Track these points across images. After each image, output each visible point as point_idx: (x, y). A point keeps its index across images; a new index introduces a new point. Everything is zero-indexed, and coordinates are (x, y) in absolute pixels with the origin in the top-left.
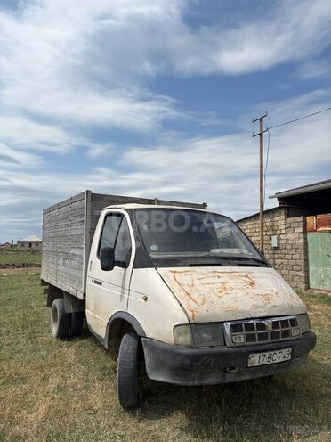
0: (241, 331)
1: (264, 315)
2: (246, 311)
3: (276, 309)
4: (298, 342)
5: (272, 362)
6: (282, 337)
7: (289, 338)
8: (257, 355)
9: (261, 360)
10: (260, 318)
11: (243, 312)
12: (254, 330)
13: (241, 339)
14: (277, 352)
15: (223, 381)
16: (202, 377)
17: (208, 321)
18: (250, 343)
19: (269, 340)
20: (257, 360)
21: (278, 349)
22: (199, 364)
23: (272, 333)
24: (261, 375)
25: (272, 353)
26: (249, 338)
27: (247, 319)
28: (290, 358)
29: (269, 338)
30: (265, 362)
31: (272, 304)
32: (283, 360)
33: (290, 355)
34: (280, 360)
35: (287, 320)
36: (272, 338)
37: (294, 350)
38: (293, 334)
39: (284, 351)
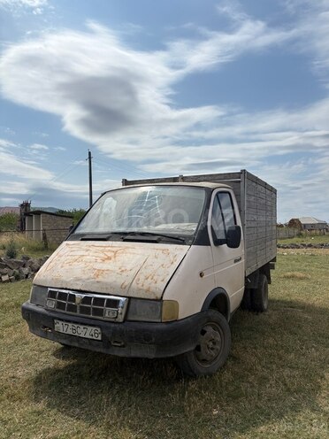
0: (55, 297)
3: (97, 285)
4: (113, 325)
5: (77, 334)
6: (93, 314)
7: (101, 318)
8: (60, 323)
9: (65, 329)
10: (73, 290)
12: (66, 300)
13: (52, 304)
14: (82, 327)
18: (59, 310)
19: (78, 313)
20: (60, 327)
21: (82, 324)
23: (81, 307)
25: (76, 326)
26: (60, 306)
28: (99, 338)
29: (78, 311)
30: (70, 332)
31: (97, 280)
32: (91, 337)
33: (100, 336)
34: (86, 336)
35: (104, 299)
36: (81, 312)
37: (105, 332)
38: (107, 315)
39: (90, 328)
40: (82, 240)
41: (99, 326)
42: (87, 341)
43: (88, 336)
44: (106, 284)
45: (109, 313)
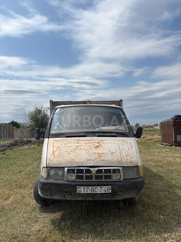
0: (74, 173)
1: (92, 165)
2: (80, 162)
3: (103, 162)
4: (118, 183)
5: (94, 192)
6: (105, 179)
7: (110, 180)
8: (82, 187)
9: (86, 191)
10: (88, 166)
11: (77, 162)
12: (83, 173)
13: (73, 177)
14: (99, 187)
15: (64, 199)
16: (51, 195)
17: (56, 166)
18: (79, 180)
19: (94, 180)
20: (82, 190)
21: (99, 185)
22: (47, 188)
23: (96, 176)
24: (90, 199)
25: (94, 187)
26: (78, 177)
27: (79, 167)
28: (110, 192)
29: (94, 179)
30: (89, 192)
31: (102, 159)
32: (104, 192)
33: (110, 190)
34: (101, 192)
35: (110, 169)
36: (96, 179)
37: (114, 187)
38: (114, 178)
39: (104, 187)
40: (66, 137)
41: (110, 185)
42: (101, 195)
43: (102, 192)
44: (108, 161)
45: (115, 177)
